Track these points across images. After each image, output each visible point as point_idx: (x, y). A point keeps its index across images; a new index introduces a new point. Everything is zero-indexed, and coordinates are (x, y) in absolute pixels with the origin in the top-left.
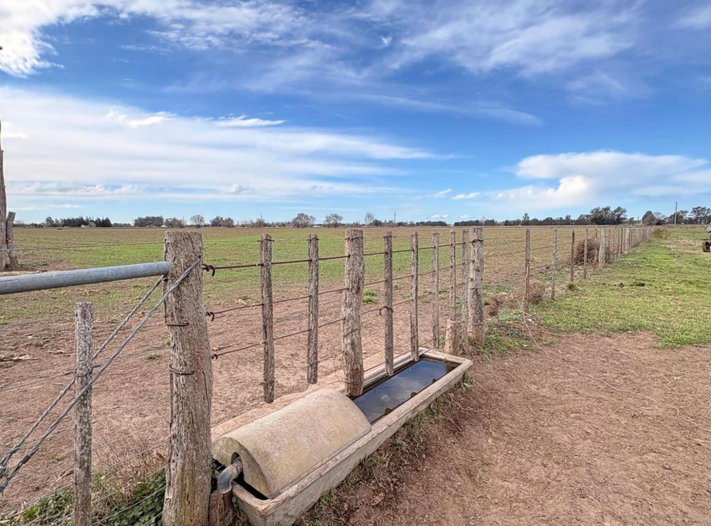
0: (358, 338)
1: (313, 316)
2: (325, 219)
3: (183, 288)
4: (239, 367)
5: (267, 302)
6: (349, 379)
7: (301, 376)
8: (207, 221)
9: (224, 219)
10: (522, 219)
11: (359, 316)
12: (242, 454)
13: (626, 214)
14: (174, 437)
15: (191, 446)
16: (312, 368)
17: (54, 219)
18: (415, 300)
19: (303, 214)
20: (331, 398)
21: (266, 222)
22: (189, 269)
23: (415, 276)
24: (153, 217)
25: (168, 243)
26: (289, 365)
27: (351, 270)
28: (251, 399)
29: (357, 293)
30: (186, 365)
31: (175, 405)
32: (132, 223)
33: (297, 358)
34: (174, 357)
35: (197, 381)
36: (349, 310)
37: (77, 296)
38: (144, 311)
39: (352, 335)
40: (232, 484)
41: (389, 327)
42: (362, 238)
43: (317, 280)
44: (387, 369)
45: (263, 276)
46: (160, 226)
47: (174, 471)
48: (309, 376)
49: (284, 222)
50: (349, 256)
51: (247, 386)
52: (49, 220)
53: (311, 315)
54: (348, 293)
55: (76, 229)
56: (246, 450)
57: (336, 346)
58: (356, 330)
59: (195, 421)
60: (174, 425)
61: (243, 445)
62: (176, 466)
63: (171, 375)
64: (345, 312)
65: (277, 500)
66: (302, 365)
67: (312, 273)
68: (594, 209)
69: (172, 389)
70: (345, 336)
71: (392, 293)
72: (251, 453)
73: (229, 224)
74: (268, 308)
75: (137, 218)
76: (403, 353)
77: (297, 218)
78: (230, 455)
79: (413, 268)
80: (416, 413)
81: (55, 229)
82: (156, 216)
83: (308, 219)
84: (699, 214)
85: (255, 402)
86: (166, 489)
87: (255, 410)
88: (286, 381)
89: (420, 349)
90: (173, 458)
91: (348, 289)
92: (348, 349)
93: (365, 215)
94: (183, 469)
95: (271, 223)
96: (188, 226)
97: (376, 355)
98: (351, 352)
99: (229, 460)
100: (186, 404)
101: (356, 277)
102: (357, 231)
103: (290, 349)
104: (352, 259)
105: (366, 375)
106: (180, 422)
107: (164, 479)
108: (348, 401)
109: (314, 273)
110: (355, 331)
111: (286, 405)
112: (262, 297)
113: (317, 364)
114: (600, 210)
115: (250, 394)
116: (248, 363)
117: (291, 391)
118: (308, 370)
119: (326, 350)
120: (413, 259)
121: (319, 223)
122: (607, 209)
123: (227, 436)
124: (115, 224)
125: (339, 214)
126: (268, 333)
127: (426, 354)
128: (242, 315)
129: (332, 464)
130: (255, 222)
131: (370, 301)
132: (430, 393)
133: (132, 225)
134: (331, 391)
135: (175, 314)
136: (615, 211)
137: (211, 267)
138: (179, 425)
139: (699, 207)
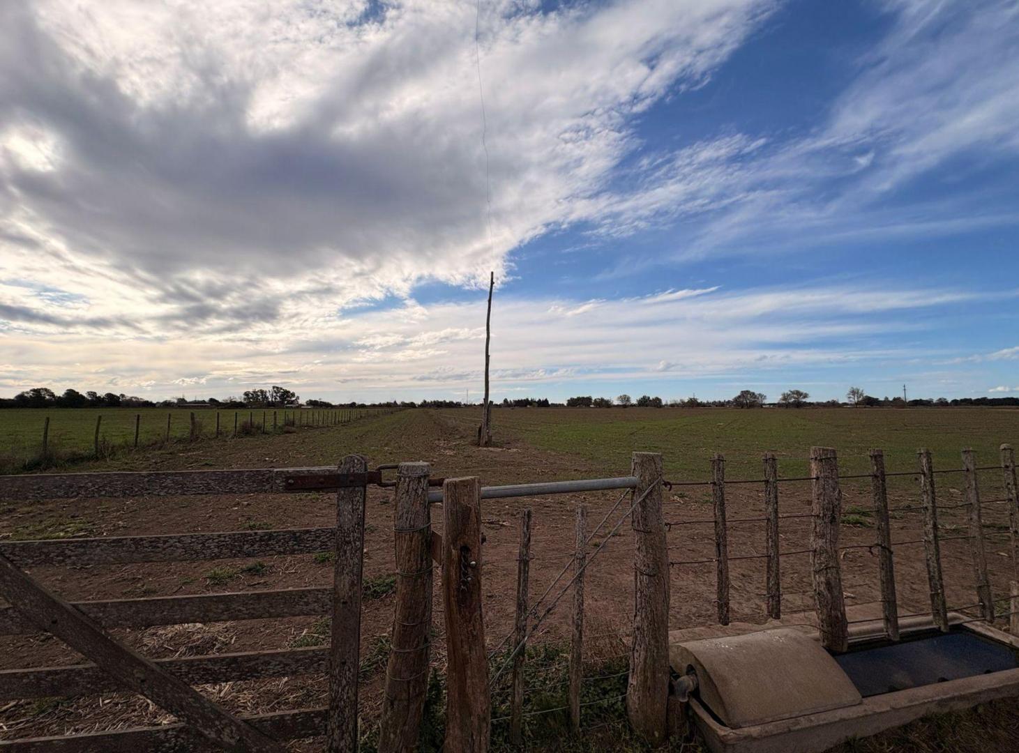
0: (836, 578)
1: (772, 541)
2: (781, 397)
3: (647, 501)
4: (680, 574)
5: (720, 520)
6: (825, 625)
7: (756, 604)
8: (634, 401)
9: (651, 398)
11: (836, 551)
12: (698, 668)
14: (638, 629)
15: (652, 642)
16: (773, 599)
17: (509, 400)
18: (933, 542)
19: (747, 391)
20: (799, 642)
21: (699, 401)
22: (652, 486)
23: (930, 508)
24: (583, 398)
25: (636, 463)
26: (740, 587)
27: (821, 494)
28: (697, 615)
29: (831, 522)
30: (649, 567)
31: (639, 600)
32: (565, 403)
33: (749, 581)
34: (639, 558)
35: (658, 584)
36: (820, 542)
37: (533, 474)
38: (585, 497)
39: (827, 573)
40: (689, 696)
41: (887, 572)
42: (835, 458)
43: (777, 503)
44: (887, 628)
45: (715, 494)
46: (589, 405)
47: (638, 658)
48: (770, 608)
49: (722, 400)
50: (817, 478)
51: (692, 599)
52: (506, 401)
53: (770, 540)
54: (819, 521)
55: (523, 409)
56: (702, 665)
57: (805, 577)
58: (833, 567)
59: (656, 620)
60: (638, 618)
61: (699, 659)
62: (639, 656)
63: (636, 572)
64: (815, 543)
65: (738, 733)
66: (757, 591)
67: (769, 494)
69: (636, 586)
70: (816, 572)
71: (888, 528)
72: (708, 671)
73: (657, 402)
74: (721, 527)
75: (569, 399)
76: (923, 612)
77: (739, 397)
78: (685, 665)
79: (925, 497)
80: (946, 710)
81: (509, 409)
82: (585, 396)
83: (755, 398)
85: (701, 620)
86: (630, 675)
87: (702, 628)
88: (737, 605)
89: (950, 615)
90: (637, 647)
91: (818, 516)
92: (822, 589)
93: (848, 390)
94: (645, 662)
95: (706, 402)
96: (615, 406)
97: (870, 604)
98: (826, 593)
99: (685, 671)
100: (648, 602)
101: (829, 503)
102: (827, 450)
103: (740, 568)
104: (822, 481)
105: (851, 629)
106: (643, 616)
107: (628, 665)
108: (826, 654)
109: (772, 495)
110: (830, 567)
111: (739, 634)
112: (715, 514)
113: (779, 597)
115: (696, 609)
116: (690, 572)
117: (744, 619)
118: (768, 600)
119: (790, 579)
120: (925, 485)
121: (772, 402)
123: (683, 645)
124: (552, 404)
125: (802, 390)
126: (722, 551)
127: (965, 624)
128: (679, 515)
129: (804, 723)
130: (686, 401)
131: (861, 523)
132: (972, 688)
133: (565, 405)
134: (801, 634)
135: (640, 522)
137: (669, 483)
138: (642, 620)
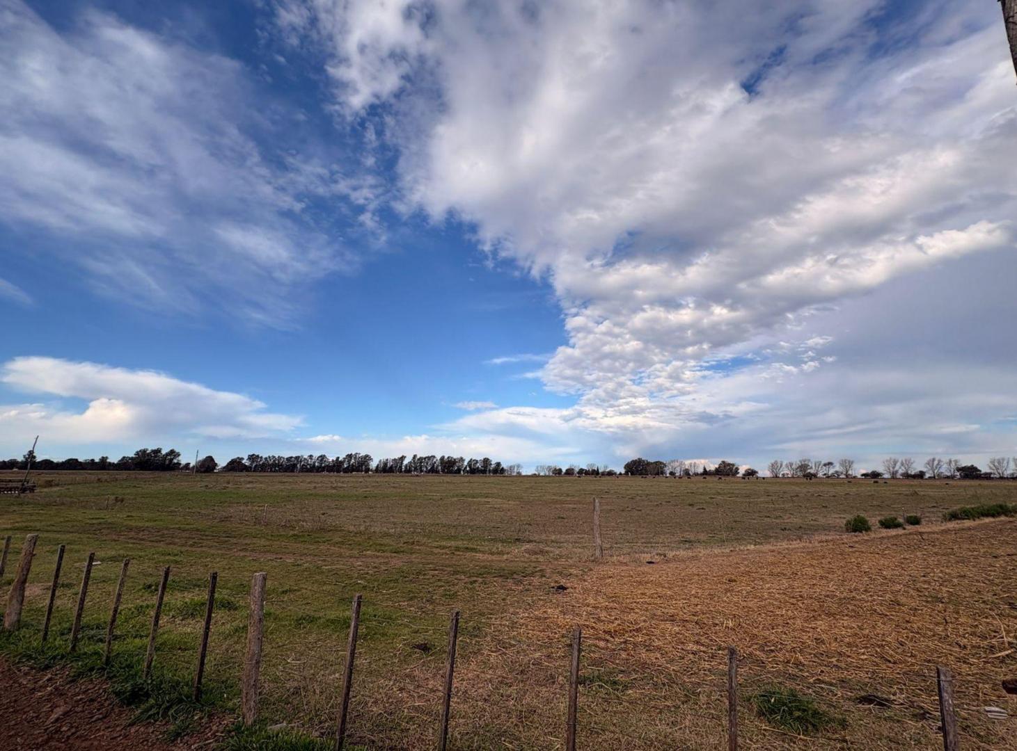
10: (20, 459)
13: (180, 458)
68: (140, 451)
84: (253, 462)
114: (148, 452)
122: (158, 451)
136: (167, 454)
139: (253, 455)
